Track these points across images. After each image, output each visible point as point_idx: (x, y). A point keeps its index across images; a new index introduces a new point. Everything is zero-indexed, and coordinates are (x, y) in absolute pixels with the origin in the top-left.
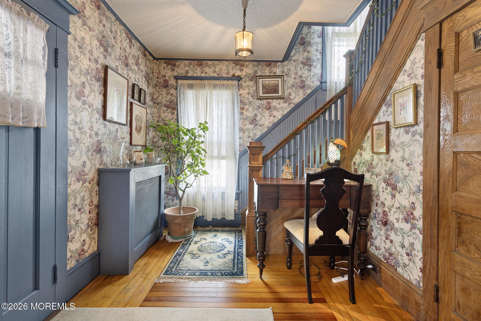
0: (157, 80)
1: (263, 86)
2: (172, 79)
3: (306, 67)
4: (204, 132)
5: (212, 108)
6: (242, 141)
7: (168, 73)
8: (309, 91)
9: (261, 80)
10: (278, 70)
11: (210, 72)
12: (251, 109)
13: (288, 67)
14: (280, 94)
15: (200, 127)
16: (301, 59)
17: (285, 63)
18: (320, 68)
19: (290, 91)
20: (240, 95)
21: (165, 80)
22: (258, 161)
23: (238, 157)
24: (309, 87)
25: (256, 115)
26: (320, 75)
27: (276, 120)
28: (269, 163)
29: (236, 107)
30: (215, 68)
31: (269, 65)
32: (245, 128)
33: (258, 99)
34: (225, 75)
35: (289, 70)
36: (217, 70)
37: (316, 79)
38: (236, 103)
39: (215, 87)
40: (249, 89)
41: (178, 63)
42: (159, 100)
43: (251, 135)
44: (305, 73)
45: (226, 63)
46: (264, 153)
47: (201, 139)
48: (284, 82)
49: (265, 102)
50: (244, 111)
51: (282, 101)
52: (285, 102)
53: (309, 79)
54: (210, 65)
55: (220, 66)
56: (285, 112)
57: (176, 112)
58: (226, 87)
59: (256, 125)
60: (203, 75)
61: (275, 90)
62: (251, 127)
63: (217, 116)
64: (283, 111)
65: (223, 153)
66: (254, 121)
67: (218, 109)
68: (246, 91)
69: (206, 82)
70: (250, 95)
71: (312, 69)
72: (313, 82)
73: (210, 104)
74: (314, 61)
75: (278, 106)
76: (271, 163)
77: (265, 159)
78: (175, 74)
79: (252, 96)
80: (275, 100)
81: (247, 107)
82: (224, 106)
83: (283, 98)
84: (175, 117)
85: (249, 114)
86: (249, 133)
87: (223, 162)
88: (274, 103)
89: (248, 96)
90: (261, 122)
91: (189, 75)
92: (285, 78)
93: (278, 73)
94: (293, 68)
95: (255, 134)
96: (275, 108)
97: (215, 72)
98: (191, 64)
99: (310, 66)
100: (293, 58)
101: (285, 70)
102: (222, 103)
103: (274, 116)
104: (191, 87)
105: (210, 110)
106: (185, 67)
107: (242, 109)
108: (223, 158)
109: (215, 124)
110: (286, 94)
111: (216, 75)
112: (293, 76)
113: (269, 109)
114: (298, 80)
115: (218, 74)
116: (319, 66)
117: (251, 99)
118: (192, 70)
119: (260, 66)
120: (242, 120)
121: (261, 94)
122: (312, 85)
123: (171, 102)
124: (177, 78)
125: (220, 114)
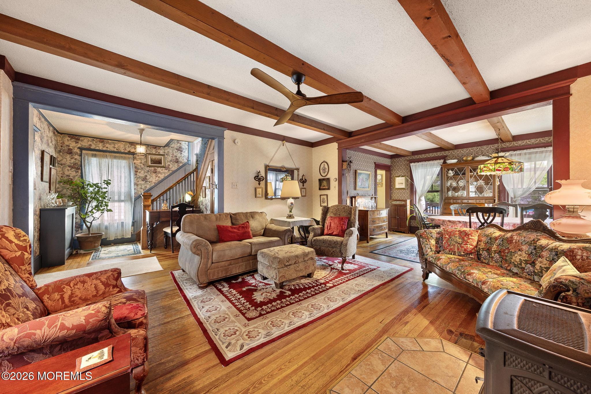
0: (61, 148)
1: (151, 159)
2: (76, 148)
3: (179, 152)
4: (107, 185)
5: (113, 171)
6: (136, 191)
7: (72, 144)
8: (181, 165)
9: (149, 156)
10: (161, 151)
11: (110, 147)
12: (142, 172)
13: (168, 150)
14: (163, 165)
15: (104, 182)
16: (176, 147)
17: (166, 148)
18: (187, 153)
19: (169, 163)
20: (135, 163)
21: (69, 149)
22: (148, 202)
23: (133, 200)
24: (181, 162)
25: (146, 176)
26: (187, 157)
27: (160, 179)
28: (155, 203)
29: (132, 171)
30: (115, 145)
31: (155, 148)
32: (138, 183)
33: (148, 167)
34: (123, 151)
35: (169, 152)
36: (116, 146)
37: (185, 159)
38: (132, 168)
39: (115, 157)
40: (141, 161)
41: (82, 138)
42: (63, 162)
43: (143, 187)
44: (179, 155)
45: (124, 143)
46: (152, 198)
47: (105, 190)
48: (165, 159)
49: (153, 168)
50: (138, 174)
51: (164, 168)
52: (166, 170)
53: (181, 158)
54: (111, 143)
55: (119, 145)
56: (166, 175)
57: (80, 171)
58: (124, 158)
59: (146, 182)
60: (105, 149)
61: (159, 162)
62: (143, 182)
63: (118, 176)
64: (165, 174)
65: (123, 198)
66: (145, 179)
67: (118, 172)
68: (139, 161)
69: (108, 154)
70: (142, 164)
71: (183, 153)
72: (183, 160)
73: (111, 168)
74: (183, 149)
75: (161, 172)
76: (157, 203)
77: (153, 201)
78: (79, 145)
79: (143, 165)
80: (159, 168)
81: (140, 171)
82: (123, 170)
83: (165, 167)
84: (79, 174)
85: (142, 174)
86: (141, 186)
87: (123, 204)
88: (159, 169)
89: (140, 164)
90: (150, 180)
91: (92, 147)
92: (166, 156)
93: (161, 153)
94: (171, 151)
95: (146, 187)
96: (159, 172)
97: (114, 148)
98: (94, 140)
99: (181, 151)
100: (171, 146)
101: (166, 152)
102: (121, 168)
103: (159, 177)
104: (95, 156)
105: (111, 172)
106: (88, 142)
107: (136, 172)
108: (122, 201)
109: (116, 181)
110: (166, 165)
111: (115, 150)
112: (171, 156)
113: (156, 172)
114: (175, 158)
115: (117, 149)
116: (187, 152)
117: (143, 166)
118: (95, 144)
119: (149, 148)
120: (136, 178)
121: (150, 164)
122: (182, 161)
123: (75, 164)
124: (81, 149)
125: (119, 175)
